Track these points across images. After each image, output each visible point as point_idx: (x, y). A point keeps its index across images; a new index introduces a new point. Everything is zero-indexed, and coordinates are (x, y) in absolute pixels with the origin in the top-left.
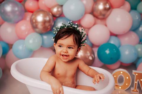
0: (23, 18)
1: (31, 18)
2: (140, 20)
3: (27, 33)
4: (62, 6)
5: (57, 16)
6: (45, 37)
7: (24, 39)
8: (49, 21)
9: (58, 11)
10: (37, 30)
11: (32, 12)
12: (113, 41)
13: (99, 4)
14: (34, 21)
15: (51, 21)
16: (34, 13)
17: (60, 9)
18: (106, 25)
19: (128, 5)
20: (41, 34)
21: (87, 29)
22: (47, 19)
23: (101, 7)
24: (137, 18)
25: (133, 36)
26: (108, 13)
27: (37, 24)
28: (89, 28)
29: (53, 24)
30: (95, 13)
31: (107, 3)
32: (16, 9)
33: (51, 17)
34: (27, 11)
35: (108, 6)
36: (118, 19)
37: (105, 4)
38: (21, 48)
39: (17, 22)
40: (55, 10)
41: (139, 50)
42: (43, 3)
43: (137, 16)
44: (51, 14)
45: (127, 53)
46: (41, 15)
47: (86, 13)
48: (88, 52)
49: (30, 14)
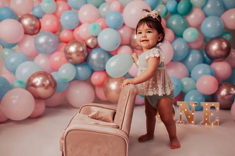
0: (57, 50)
1: (65, 49)
2: (186, 49)
4: (97, 37)
5: (92, 47)
6: (79, 69)
7: (57, 70)
8: (83, 52)
9: (92, 42)
10: (71, 60)
11: (67, 42)
14: (68, 52)
15: (85, 52)
16: (69, 44)
20: (76, 64)
22: (81, 49)
24: (183, 47)
25: (180, 68)
29: (86, 54)
30: (132, 44)
32: (51, 40)
33: (85, 48)
34: (61, 41)
39: (53, 53)
40: (89, 41)
41: (185, 83)
42: (78, 33)
43: (183, 45)
44: (85, 45)
46: (75, 46)
49: (65, 45)
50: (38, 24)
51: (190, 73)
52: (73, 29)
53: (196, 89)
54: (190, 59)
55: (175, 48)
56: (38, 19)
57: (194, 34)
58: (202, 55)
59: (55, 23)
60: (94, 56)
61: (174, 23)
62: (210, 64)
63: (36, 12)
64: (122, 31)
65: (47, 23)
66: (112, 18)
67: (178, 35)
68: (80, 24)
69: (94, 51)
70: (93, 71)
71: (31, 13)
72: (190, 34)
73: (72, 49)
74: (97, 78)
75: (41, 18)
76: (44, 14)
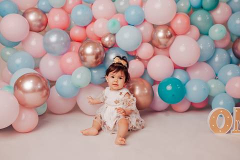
0: (69, 50)
1: (79, 50)
2: (213, 48)
4: (114, 35)
5: (110, 46)
6: (95, 72)
7: (71, 74)
8: (100, 53)
9: (110, 40)
10: (86, 64)
12: (180, 75)
13: (159, 31)
15: (102, 54)
16: (84, 43)
17: (112, 39)
18: (169, 57)
19: (195, 31)
20: (91, 68)
21: (146, 61)
22: (98, 50)
23: (161, 34)
24: (209, 46)
26: (170, 41)
27: (85, 56)
28: (148, 60)
29: (104, 56)
30: (155, 42)
31: (168, 30)
33: (102, 49)
34: (72, 40)
35: (169, 33)
36: (182, 48)
37: (165, 32)
38: (65, 83)
39: (63, 54)
40: (107, 40)
41: (213, 86)
42: (92, 30)
43: (209, 44)
44: (101, 45)
45: (195, 89)
46: (91, 47)
47: (143, 42)
48: (146, 89)
49: (77, 45)
50: (44, 19)
51: (217, 75)
52: (85, 25)
53: (226, 92)
54: (217, 59)
55: (201, 47)
56: (44, 13)
57: (222, 31)
58: (229, 55)
59: (64, 19)
61: (199, 19)
62: (238, 64)
63: (43, 5)
64: (142, 28)
65: (56, 18)
66: (133, 13)
67: (203, 33)
68: (94, 20)
69: (111, 50)
71: (36, 7)
72: (217, 32)
73: (89, 50)
75: (48, 13)
76: (52, 8)
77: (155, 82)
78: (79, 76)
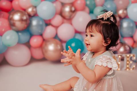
3: (3, 30)
4: (35, 7)
5: (32, 15)
6: (20, 34)
8: (26, 20)
10: (14, 28)
15: (28, 20)
17: (34, 10)
18: (71, 24)
19: (87, 10)
20: (18, 31)
22: (25, 18)
23: (67, 9)
33: (27, 16)
35: (73, 9)
36: (81, 19)
40: (30, 10)
47: (56, 14)
60: (34, 22)
61: (88, 2)
64: (54, 5)
69: (34, 18)
70: (31, 36)
73: (17, 17)
74: (35, 41)
77: (61, 41)
78: (8, 38)
